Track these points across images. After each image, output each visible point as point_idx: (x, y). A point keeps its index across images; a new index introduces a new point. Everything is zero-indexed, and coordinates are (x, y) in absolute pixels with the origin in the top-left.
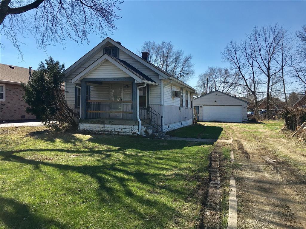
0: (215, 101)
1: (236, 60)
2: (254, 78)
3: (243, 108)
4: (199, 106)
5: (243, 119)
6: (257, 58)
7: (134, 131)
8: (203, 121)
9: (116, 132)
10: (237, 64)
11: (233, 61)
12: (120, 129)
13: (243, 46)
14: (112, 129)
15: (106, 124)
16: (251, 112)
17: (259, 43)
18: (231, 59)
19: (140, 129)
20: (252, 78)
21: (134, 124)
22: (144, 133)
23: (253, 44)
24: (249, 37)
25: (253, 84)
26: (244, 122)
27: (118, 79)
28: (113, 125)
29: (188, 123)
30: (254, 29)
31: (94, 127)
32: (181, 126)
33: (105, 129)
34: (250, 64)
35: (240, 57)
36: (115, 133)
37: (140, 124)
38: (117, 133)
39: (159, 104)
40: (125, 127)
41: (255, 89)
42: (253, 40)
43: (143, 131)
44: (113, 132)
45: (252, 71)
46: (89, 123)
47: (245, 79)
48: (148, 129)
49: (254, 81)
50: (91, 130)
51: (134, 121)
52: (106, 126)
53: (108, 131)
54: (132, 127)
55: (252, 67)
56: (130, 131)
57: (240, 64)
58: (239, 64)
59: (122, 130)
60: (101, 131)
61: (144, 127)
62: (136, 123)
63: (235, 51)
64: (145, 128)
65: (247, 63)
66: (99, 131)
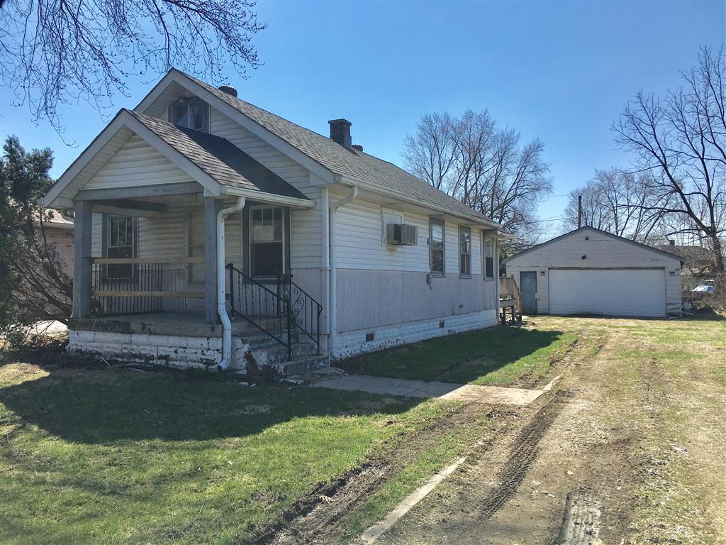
0: (584, 257)
1: (654, 144)
2: (709, 189)
3: (668, 274)
4: (538, 270)
5: (670, 307)
6: (714, 135)
7: (210, 355)
8: (552, 312)
9: (160, 357)
10: (659, 153)
11: (647, 146)
12: (173, 349)
13: (674, 104)
14: (148, 348)
15: (134, 332)
16: (706, 287)
17: (717, 92)
18: (639, 140)
19: (228, 349)
20: (705, 191)
21: (209, 333)
22: (242, 363)
23: (702, 98)
24: (690, 78)
25: (708, 209)
26: (670, 316)
27: (164, 187)
28: (154, 337)
29: (476, 322)
30: (702, 54)
31: (105, 342)
32: (439, 333)
33: (133, 349)
34: (698, 154)
35: (665, 134)
36: (159, 362)
37: (228, 334)
38: (163, 362)
39: (317, 265)
40: (183, 341)
41: (712, 221)
42: (701, 87)
43: (240, 355)
44: (152, 358)
45: (704, 172)
46: (90, 330)
47: (682, 195)
48: (255, 350)
49: (709, 200)
50: (97, 353)
51: (210, 323)
52: (135, 338)
53: (140, 356)
54: (204, 342)
55: (702, 159)
56: (200, 356)
57: (667, 153)
58: (664, 155)
59: (176, 352)
60: (122, 356)
61: (244, 342)
62: (213, 329)
63: (652, 118)
64: (247, 346)
65: (686, 149)
66: (117, 356)
